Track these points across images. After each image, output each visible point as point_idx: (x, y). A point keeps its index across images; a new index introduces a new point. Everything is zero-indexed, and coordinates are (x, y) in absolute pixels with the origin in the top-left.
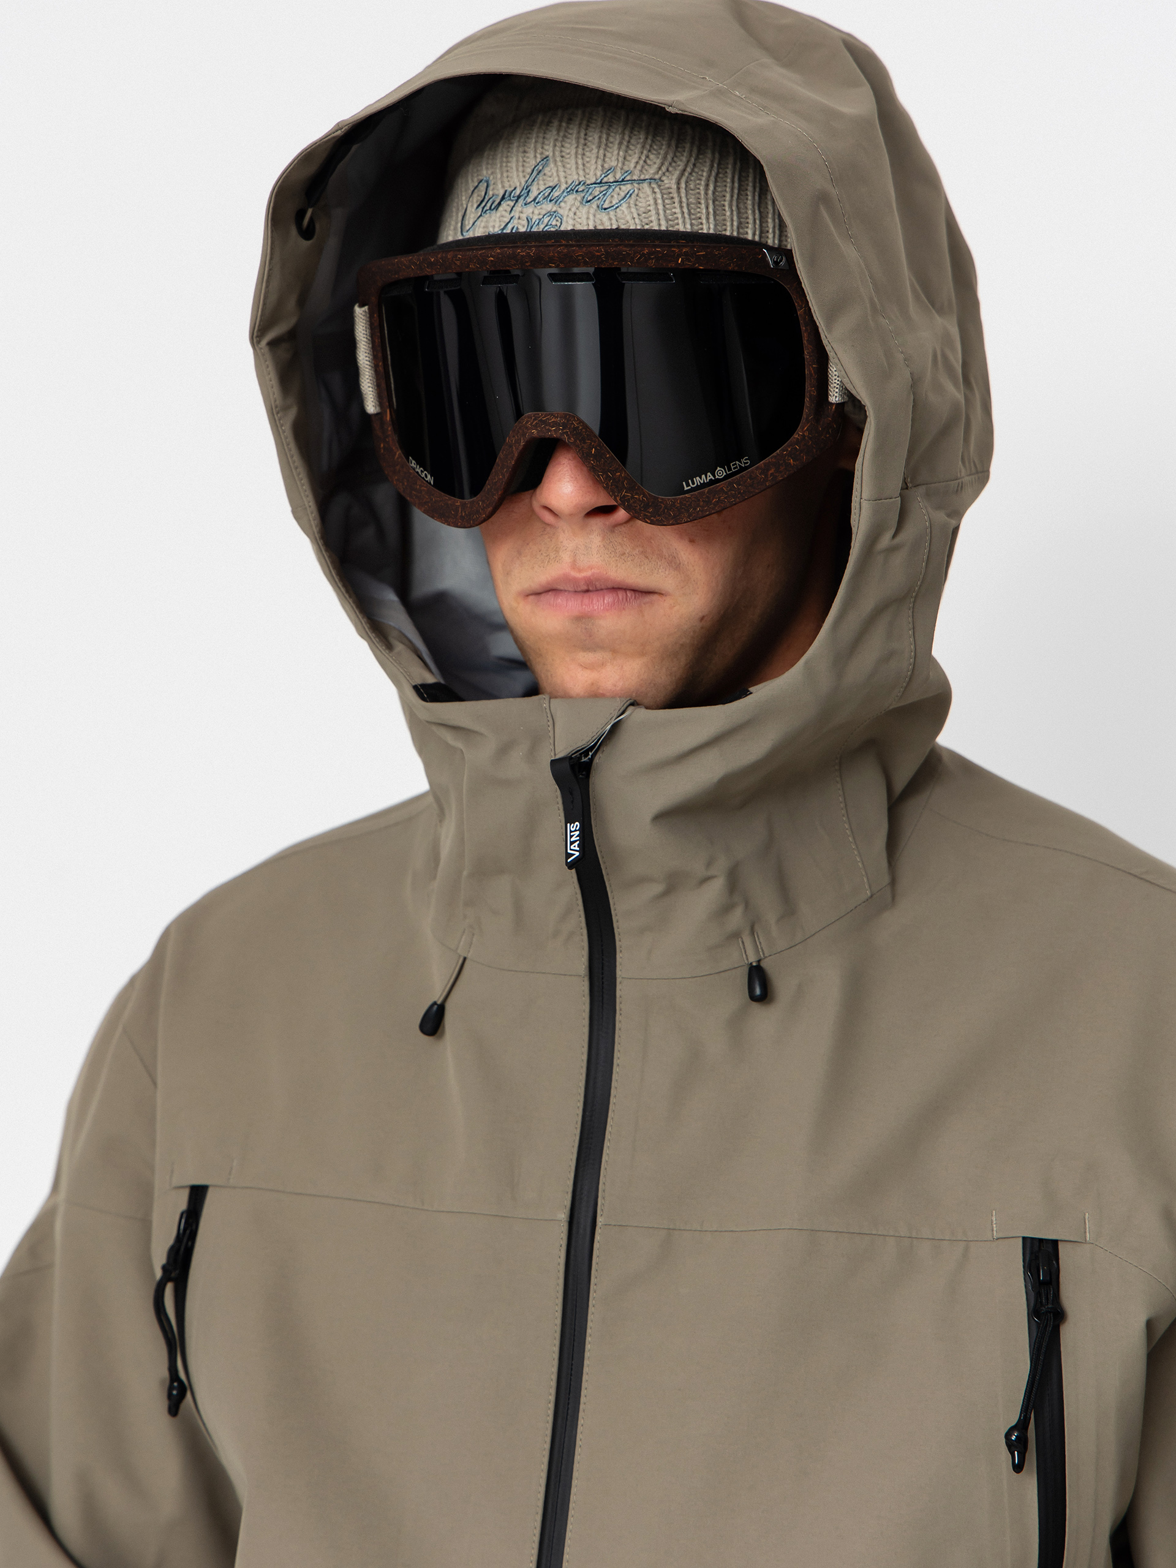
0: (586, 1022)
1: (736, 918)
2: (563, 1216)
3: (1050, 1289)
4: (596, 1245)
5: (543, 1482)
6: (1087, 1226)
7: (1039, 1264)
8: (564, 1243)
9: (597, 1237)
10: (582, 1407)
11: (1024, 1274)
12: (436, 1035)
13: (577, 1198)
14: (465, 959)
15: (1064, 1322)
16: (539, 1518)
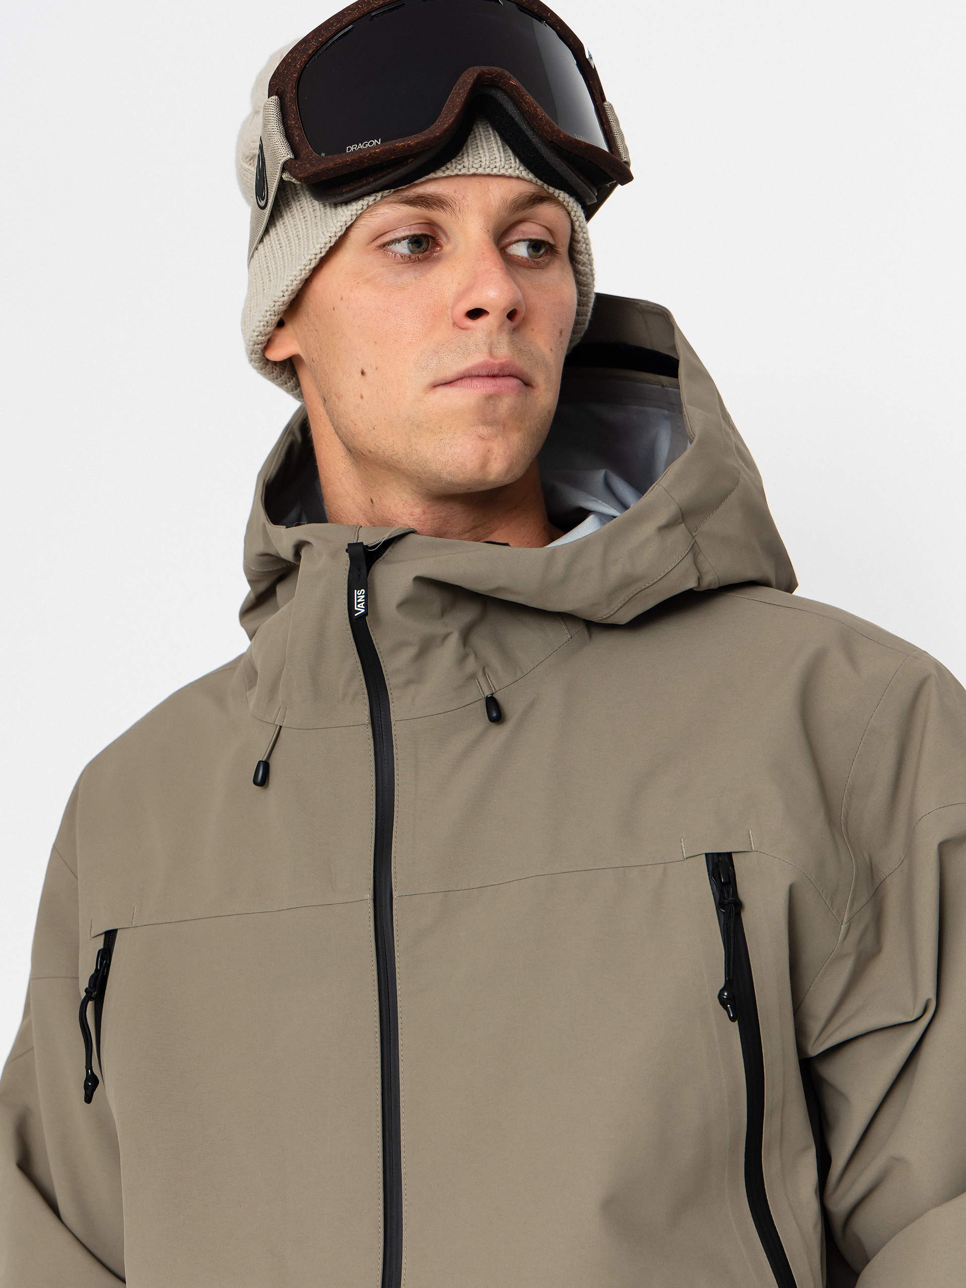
0: (373, 758)
1: (471, 664)
2: (369, 895)
3: (730, 888)
4: (394, 912)
5: (379, 1091)
6: (752, 840)
7: (719, 871)
8: (372, 915)
9: (395, 907)
10: (400, 1031)
11: (710, 880)
12: (264, 786)
13: (377, 881)
14: (281, 727)
15: (743, 910)
16: (380, 1119)
